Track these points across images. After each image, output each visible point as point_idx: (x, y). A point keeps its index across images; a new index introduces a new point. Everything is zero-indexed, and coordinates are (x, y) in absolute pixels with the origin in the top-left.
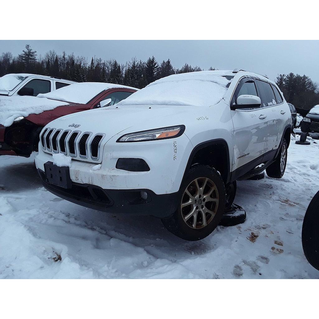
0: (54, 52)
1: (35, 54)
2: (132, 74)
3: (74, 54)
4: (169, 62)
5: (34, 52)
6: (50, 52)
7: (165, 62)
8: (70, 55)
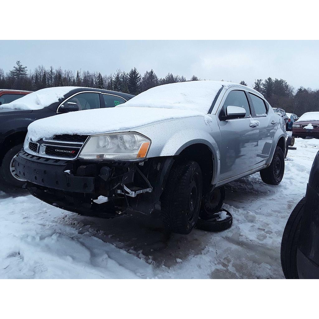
0: (42, 67)
1: (26, 69)
2: (115, 85)
3: (61, 69)
4: (152, 72)
5: (25, 68)
6: (39, 67)
7: (148, 72)
8: (57, 69)
